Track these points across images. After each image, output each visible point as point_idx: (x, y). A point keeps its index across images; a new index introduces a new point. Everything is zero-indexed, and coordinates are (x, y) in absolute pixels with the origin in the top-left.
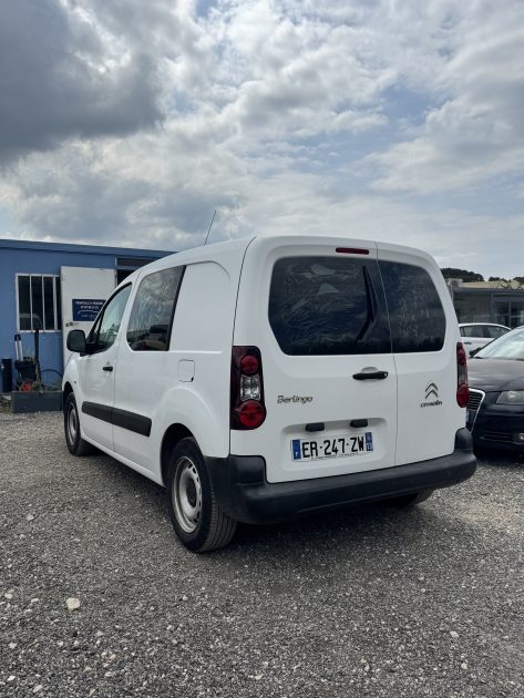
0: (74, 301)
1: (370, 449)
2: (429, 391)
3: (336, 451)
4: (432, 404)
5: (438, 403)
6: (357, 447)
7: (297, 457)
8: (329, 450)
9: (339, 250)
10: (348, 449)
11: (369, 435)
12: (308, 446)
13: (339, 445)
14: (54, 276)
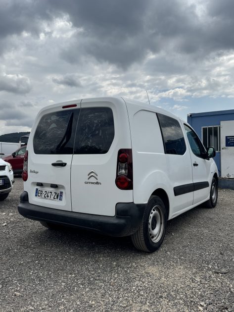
0: (226, 137)
1: (61, 199)
2: (90, 175)
3: (48, 196)
4: (93, 183)
5: (97, 183)
6: (56, 197)
7: (36, 196)
8: (46, 196)
9: (64, 107)
10: (52, 197)
11: (62, 193)
12: (40, 192)
13: (49, 194)
14: (218, 126)
